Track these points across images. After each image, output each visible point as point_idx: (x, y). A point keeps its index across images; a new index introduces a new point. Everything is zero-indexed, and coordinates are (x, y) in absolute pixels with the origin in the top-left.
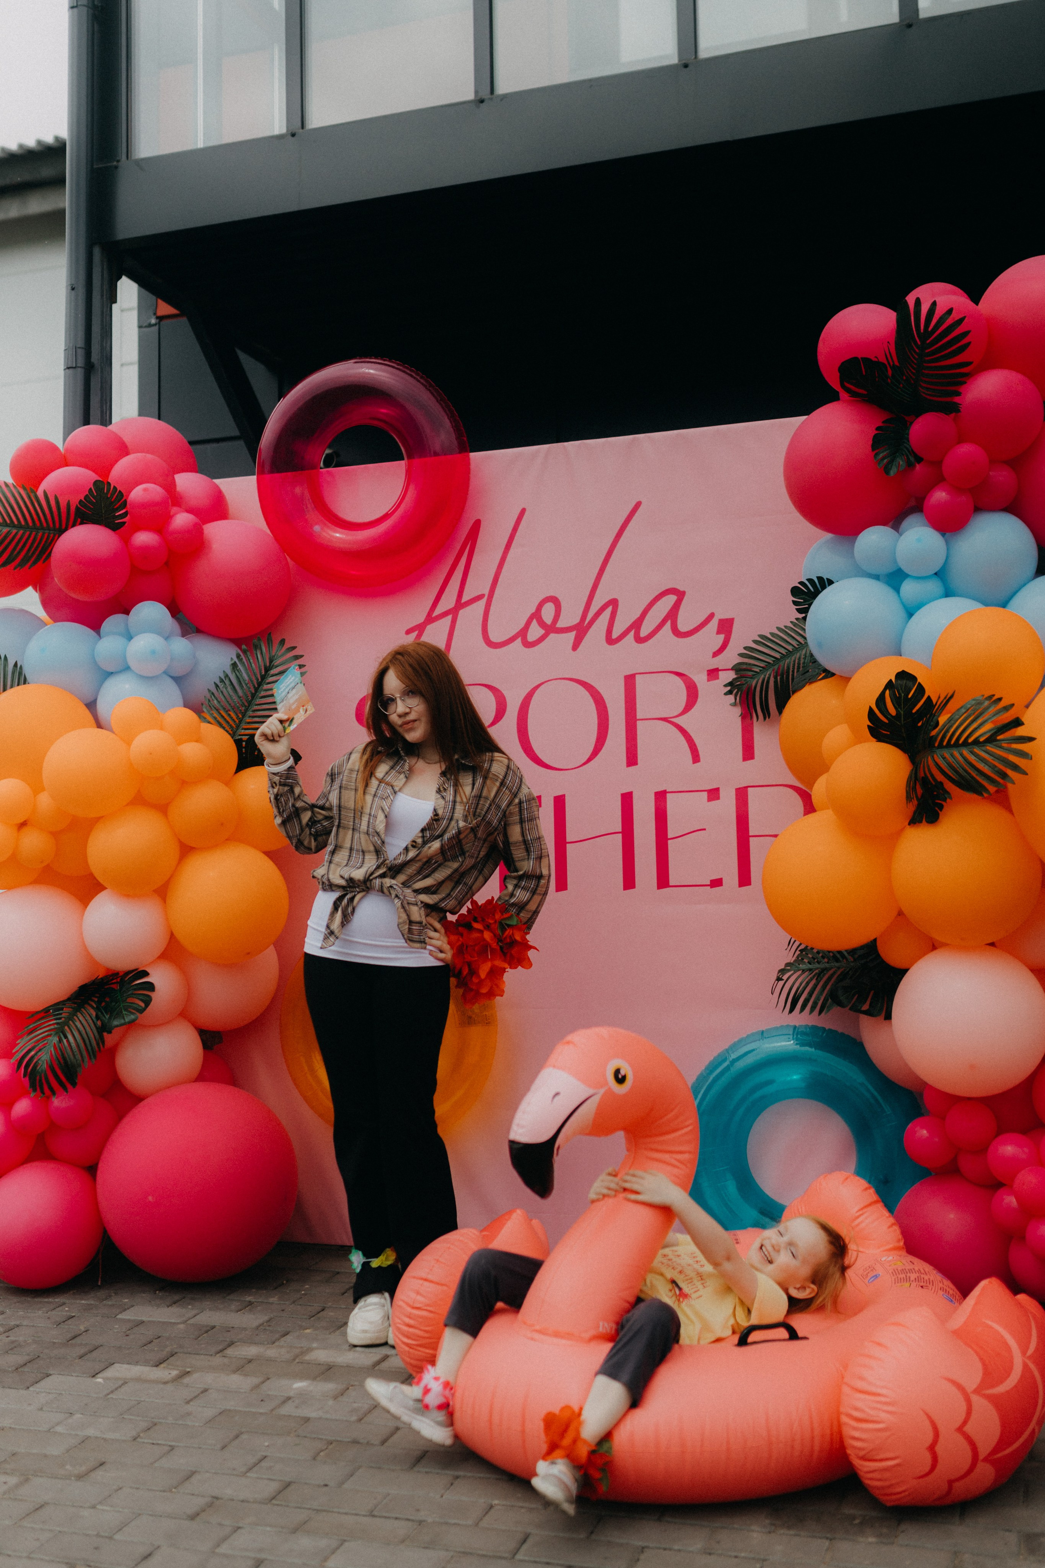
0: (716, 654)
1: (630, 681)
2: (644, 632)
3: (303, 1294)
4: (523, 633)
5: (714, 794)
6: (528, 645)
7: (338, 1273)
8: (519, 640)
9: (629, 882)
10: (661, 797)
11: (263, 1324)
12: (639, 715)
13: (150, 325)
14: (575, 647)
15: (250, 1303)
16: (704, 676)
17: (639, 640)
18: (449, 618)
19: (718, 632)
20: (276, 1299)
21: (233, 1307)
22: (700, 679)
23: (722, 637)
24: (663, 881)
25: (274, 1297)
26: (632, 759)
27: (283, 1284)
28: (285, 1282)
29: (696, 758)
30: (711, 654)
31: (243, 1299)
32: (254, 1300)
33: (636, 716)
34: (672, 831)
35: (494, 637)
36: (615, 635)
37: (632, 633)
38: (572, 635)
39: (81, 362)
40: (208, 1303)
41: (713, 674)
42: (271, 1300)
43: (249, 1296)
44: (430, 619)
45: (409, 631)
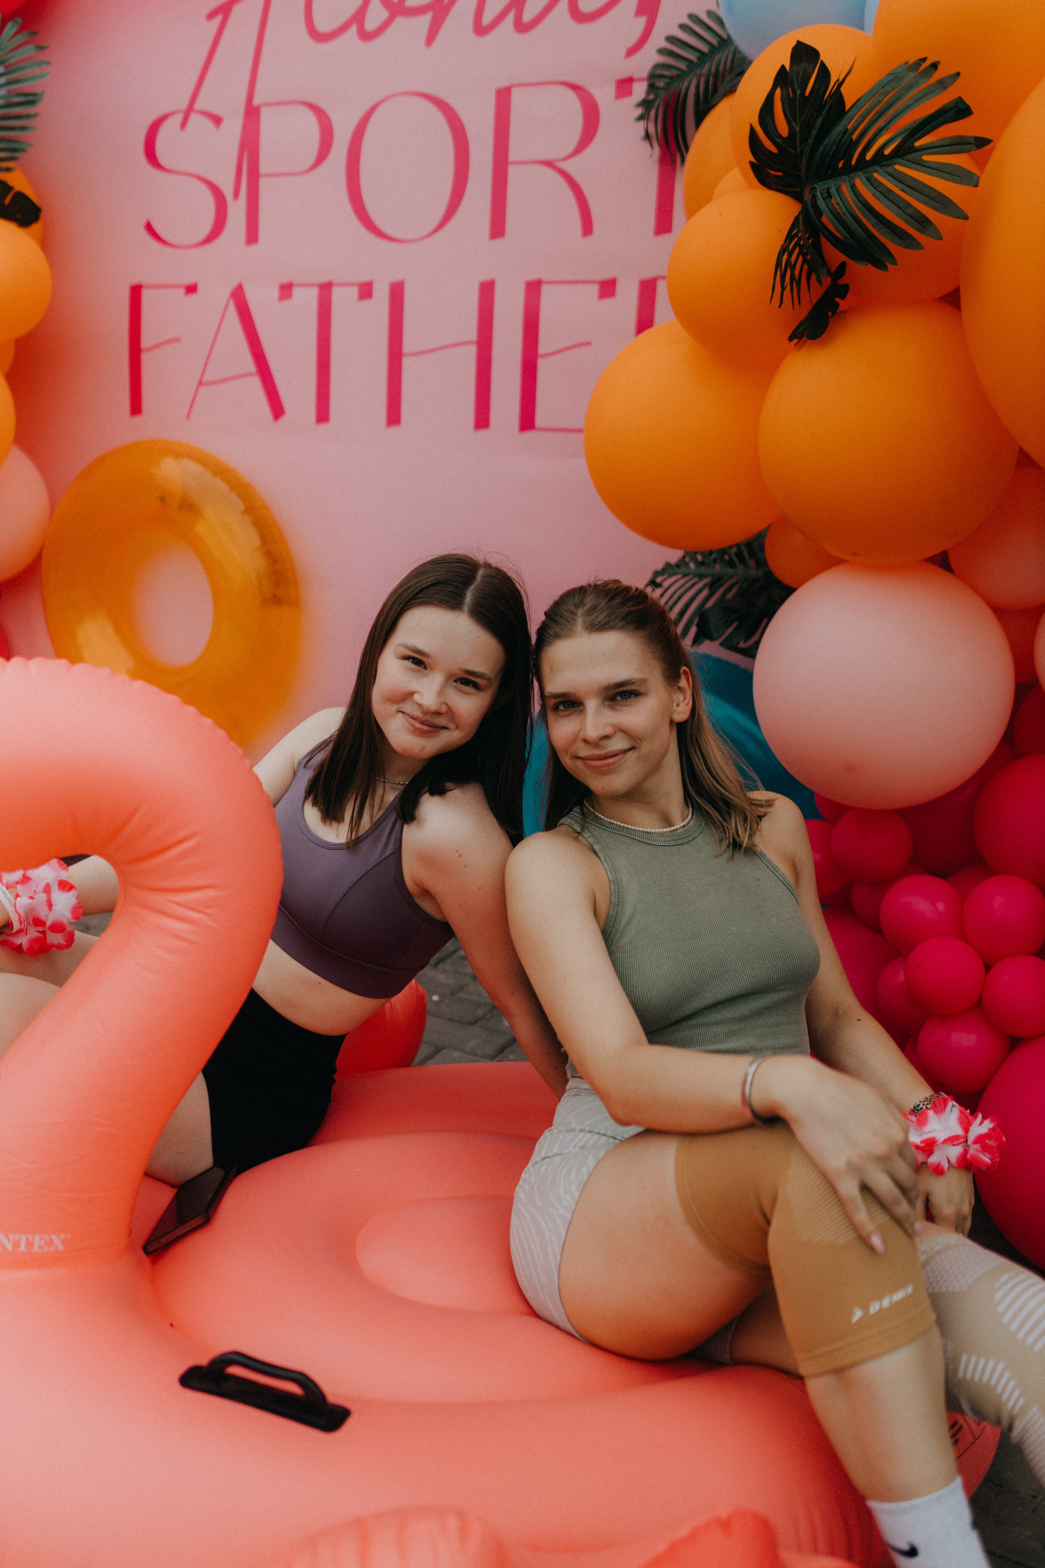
0: (632, 51)
1: (503, 97)
2: (528, 15)
4: (359, 17)
5: (608, 288)
6: (366, 36)
8: (353, 29)
9: (482, 420)
10: (534, 289)
12: (513, 156)
14: (431, 38)
16: (611, 90)
17: (522, 27)
19: (639, 12)
22: (604, 95)
23: (642, 21)
24: (527, 422)
26: (498, 229)
29: (588, 228)
30: (624, 54)
33: (507, 157)
34: (543, 347)
35: (323, 25)
36: (487, 19)
37: (510, 18)
38: (425, 20)
41: (624, 86)
45: (211, 16)
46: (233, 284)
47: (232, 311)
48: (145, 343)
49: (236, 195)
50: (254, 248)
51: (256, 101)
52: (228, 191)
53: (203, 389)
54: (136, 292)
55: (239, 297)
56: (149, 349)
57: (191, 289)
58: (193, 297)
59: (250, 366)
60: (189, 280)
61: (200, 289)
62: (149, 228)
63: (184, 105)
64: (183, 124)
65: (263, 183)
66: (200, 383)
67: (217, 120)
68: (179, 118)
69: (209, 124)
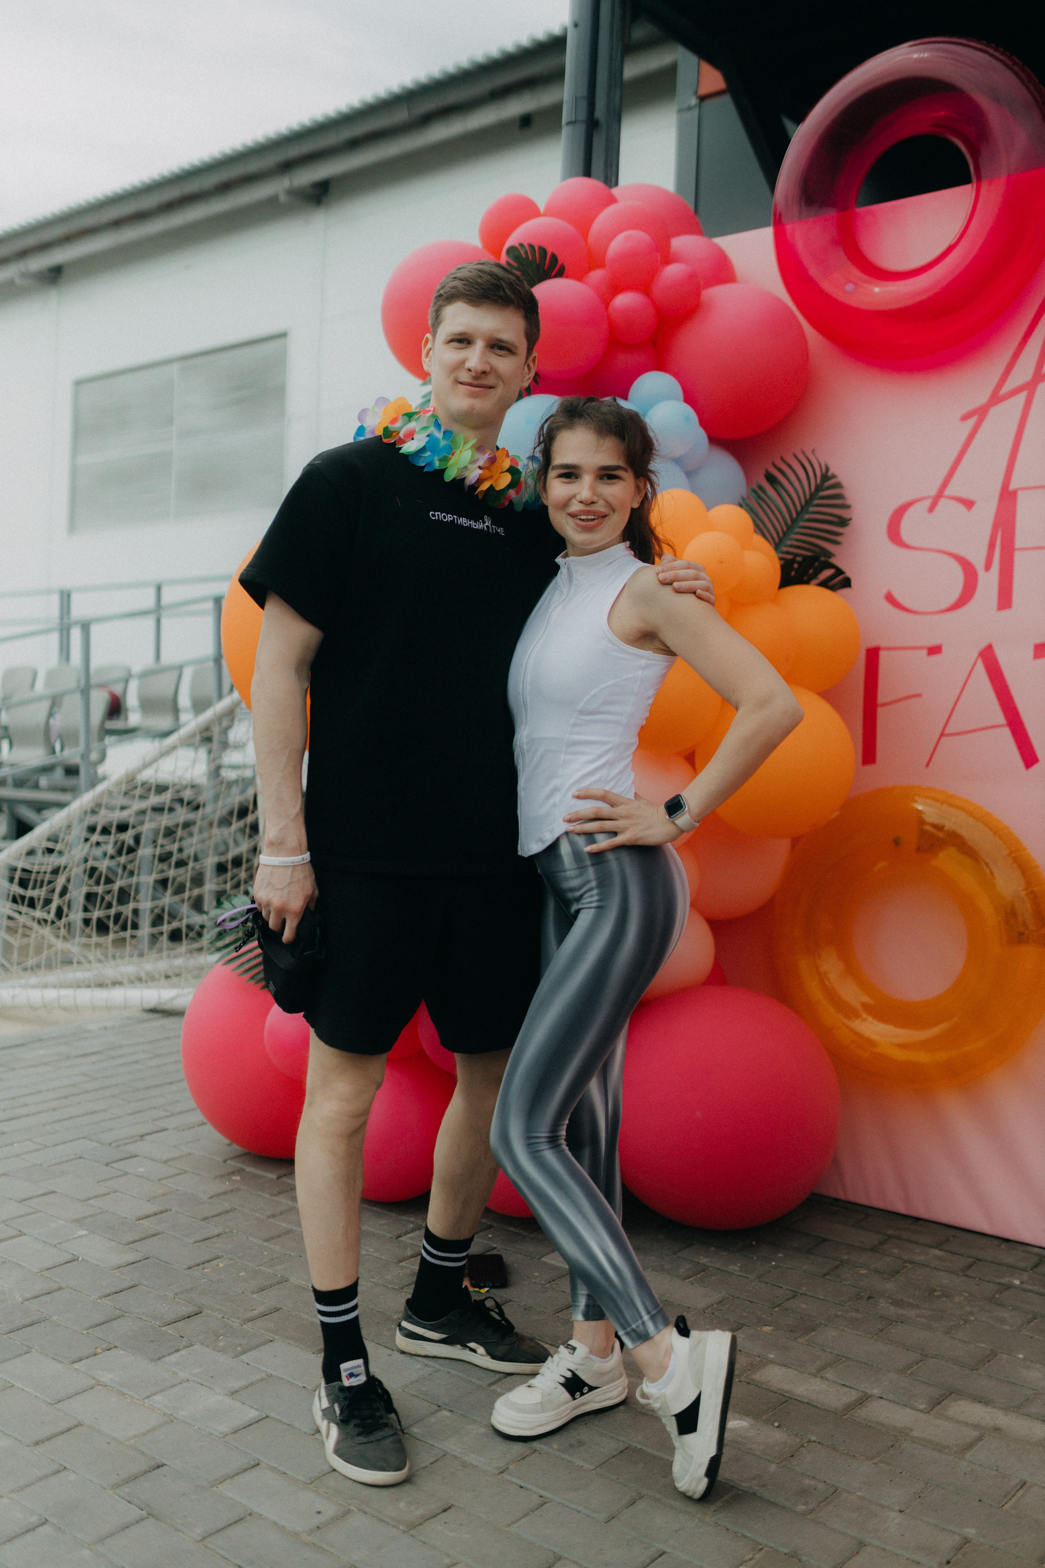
3: (773, 1267)
7: (825, 1240)
11: (712, 1305)
13: (689, 108)
15: (704, 1268)
18: (1022, 396)
20: (736, 1268)
21: (682, 1271)
25: (735, 1264)
27: (752, 1245)
28: (754, 1243)
31: (696, 1260)
32: (709, 1264)
39: (583, 115)
40: (653, 1258)
42: (731, 1268)
43: (706, 1257)
44: (996, 398)
45: (965, 417)
46: (983, 645)
47: (980, 667)
48: (881, 698)
49: (988, 567)
50: (1005, 613)
51: (1012, 487)
52: (979, 564)
53: (944, 739)
54: (873, 655)
55: (988, 657)
56: (884, 705)
57: (934, 650)
58: (936, 658)
59: (999, 717)
60: (933, 642)
61: (944, 649)
62: (890, 598)
63: (933, 492)
64: (931, 509)
65: (1018, 556)
66: (942, 735)
67: (969, 504)
68: (927, 503)
69: (961, 508)
